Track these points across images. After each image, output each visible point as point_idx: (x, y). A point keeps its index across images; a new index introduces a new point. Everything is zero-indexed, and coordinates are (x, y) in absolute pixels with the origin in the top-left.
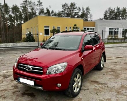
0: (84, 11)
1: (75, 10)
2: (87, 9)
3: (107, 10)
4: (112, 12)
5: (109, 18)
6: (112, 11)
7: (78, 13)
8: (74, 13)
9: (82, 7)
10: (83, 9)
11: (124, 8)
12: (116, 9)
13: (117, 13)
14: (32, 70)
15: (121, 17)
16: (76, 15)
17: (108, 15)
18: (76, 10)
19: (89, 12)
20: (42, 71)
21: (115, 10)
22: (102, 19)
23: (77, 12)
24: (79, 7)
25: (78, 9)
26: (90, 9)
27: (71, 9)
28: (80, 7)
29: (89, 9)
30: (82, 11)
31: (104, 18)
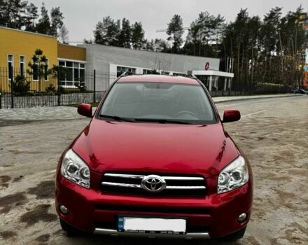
0: (46, 16)
1: (21, 11)
2: (56, 13)
3: (102, 22)
4: (112, 29)
5: (107, 43)
6: (112, 26)
7: (32, 20)
8: (17, 19)
9: (42, 6)
10: (44, 11)
11: (136, 23)
12: (121, 23)
13: (122, 32)
14: (168, 187)
15: (131, 44)
16: (23, 24)
17: (105, 34)
18: (24, 12)
19: (59, 21)
20: (204, 187)
21: (119, 26)
22: (91, 43)
23: (27, 16)
24: (32, 5)
25: (28, 10)
26: (63, 15)
27: (10, 5)
28: (36, 6)
29: (60, 15)
30: (41, 17)
31: (96, 42)
